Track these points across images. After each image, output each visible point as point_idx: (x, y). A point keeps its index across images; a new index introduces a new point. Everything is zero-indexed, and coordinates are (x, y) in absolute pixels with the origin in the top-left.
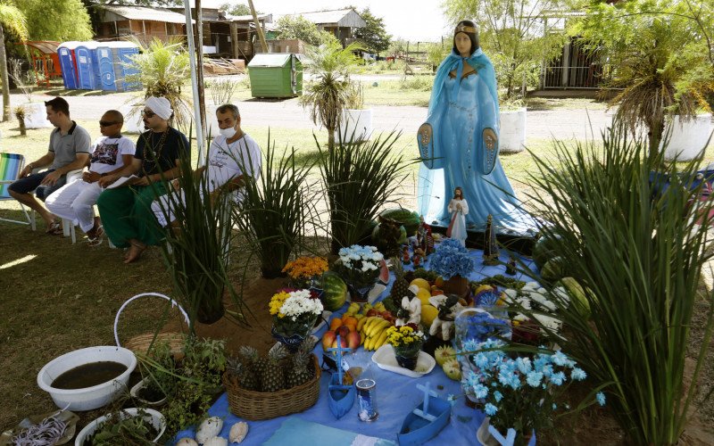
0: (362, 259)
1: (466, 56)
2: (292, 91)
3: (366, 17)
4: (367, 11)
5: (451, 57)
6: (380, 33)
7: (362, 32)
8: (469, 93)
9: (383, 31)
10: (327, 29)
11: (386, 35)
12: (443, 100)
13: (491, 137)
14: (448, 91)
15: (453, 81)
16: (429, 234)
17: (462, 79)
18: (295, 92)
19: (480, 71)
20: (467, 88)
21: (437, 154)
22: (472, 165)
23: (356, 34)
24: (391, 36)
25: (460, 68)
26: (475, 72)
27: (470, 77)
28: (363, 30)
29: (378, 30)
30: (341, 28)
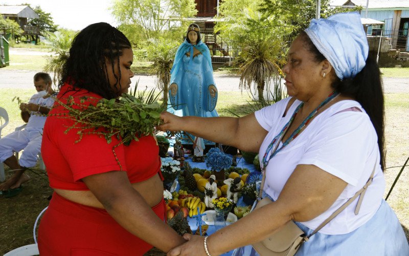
0: (170, 165)
1: (195, 44)
2: (2, 63)
3: (38, 12)
4: (39, 7)
5: (185, 44)
6: (50, 23)
7: (36, 21)
8: (198, 65)
9: (51, 22)
10: (11, 18)
11: (54, 24)
12: (181, 69)
13: (214, 90)
14: (185, 64)
15: (189, 58)
16: (182, 149)
17: (193, 57)
18: (4, 63)
19: (204, 53)
20: (197, 62)
21: (180, 102)
22: (201, 107)
23: (32, 23)
24: (58, 26)
25: (192, 51)
26: (201, 53)
27: (199, 56)
28: (36, 20)
29: (48, 21)
30: (20, 18)
